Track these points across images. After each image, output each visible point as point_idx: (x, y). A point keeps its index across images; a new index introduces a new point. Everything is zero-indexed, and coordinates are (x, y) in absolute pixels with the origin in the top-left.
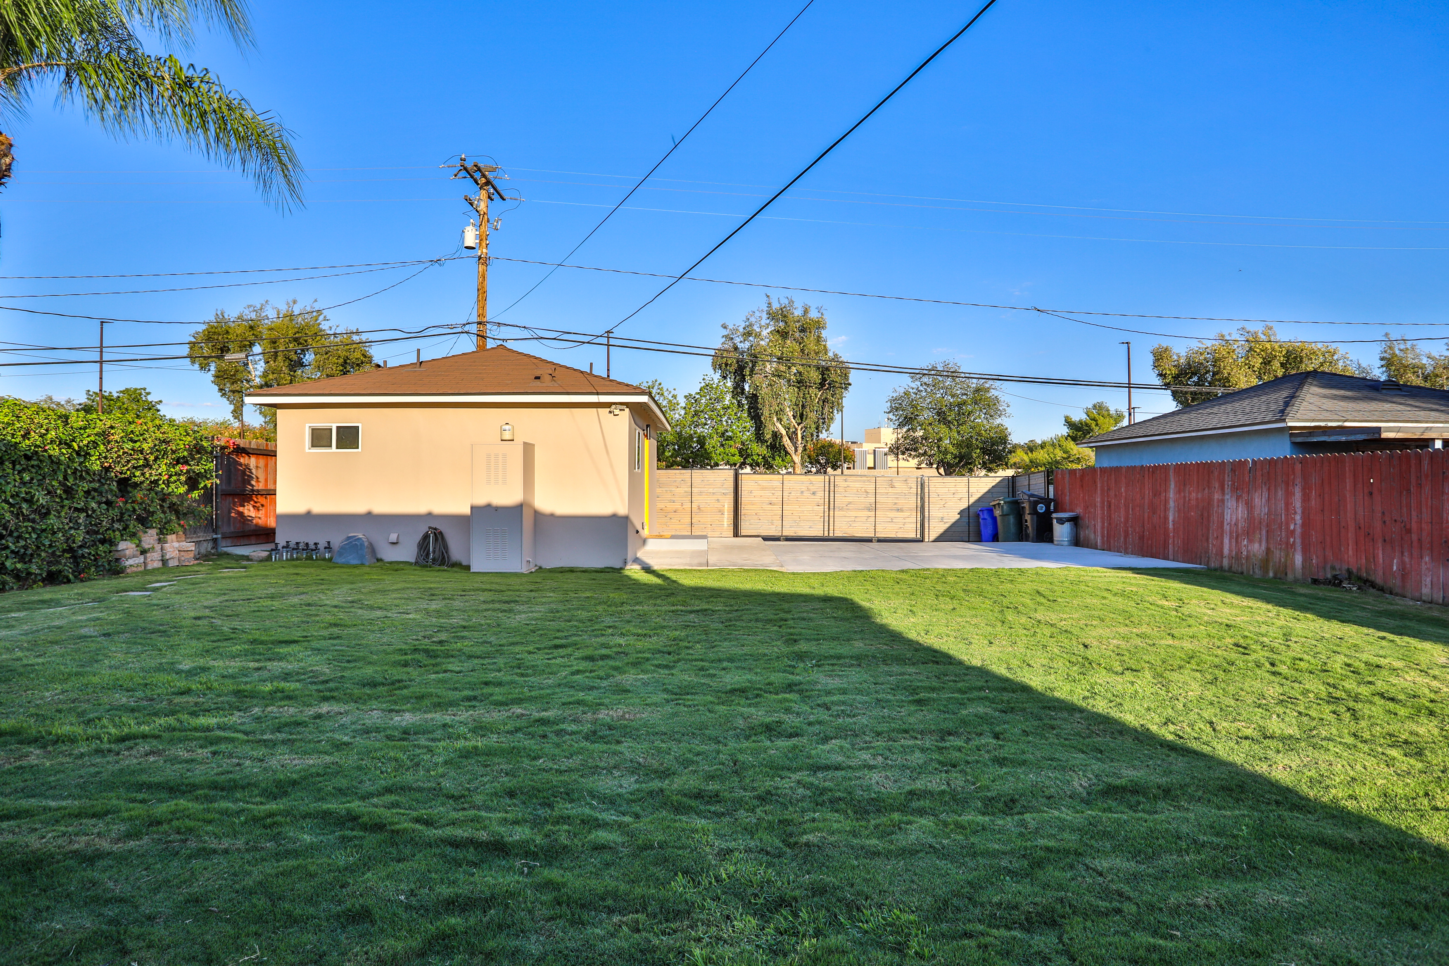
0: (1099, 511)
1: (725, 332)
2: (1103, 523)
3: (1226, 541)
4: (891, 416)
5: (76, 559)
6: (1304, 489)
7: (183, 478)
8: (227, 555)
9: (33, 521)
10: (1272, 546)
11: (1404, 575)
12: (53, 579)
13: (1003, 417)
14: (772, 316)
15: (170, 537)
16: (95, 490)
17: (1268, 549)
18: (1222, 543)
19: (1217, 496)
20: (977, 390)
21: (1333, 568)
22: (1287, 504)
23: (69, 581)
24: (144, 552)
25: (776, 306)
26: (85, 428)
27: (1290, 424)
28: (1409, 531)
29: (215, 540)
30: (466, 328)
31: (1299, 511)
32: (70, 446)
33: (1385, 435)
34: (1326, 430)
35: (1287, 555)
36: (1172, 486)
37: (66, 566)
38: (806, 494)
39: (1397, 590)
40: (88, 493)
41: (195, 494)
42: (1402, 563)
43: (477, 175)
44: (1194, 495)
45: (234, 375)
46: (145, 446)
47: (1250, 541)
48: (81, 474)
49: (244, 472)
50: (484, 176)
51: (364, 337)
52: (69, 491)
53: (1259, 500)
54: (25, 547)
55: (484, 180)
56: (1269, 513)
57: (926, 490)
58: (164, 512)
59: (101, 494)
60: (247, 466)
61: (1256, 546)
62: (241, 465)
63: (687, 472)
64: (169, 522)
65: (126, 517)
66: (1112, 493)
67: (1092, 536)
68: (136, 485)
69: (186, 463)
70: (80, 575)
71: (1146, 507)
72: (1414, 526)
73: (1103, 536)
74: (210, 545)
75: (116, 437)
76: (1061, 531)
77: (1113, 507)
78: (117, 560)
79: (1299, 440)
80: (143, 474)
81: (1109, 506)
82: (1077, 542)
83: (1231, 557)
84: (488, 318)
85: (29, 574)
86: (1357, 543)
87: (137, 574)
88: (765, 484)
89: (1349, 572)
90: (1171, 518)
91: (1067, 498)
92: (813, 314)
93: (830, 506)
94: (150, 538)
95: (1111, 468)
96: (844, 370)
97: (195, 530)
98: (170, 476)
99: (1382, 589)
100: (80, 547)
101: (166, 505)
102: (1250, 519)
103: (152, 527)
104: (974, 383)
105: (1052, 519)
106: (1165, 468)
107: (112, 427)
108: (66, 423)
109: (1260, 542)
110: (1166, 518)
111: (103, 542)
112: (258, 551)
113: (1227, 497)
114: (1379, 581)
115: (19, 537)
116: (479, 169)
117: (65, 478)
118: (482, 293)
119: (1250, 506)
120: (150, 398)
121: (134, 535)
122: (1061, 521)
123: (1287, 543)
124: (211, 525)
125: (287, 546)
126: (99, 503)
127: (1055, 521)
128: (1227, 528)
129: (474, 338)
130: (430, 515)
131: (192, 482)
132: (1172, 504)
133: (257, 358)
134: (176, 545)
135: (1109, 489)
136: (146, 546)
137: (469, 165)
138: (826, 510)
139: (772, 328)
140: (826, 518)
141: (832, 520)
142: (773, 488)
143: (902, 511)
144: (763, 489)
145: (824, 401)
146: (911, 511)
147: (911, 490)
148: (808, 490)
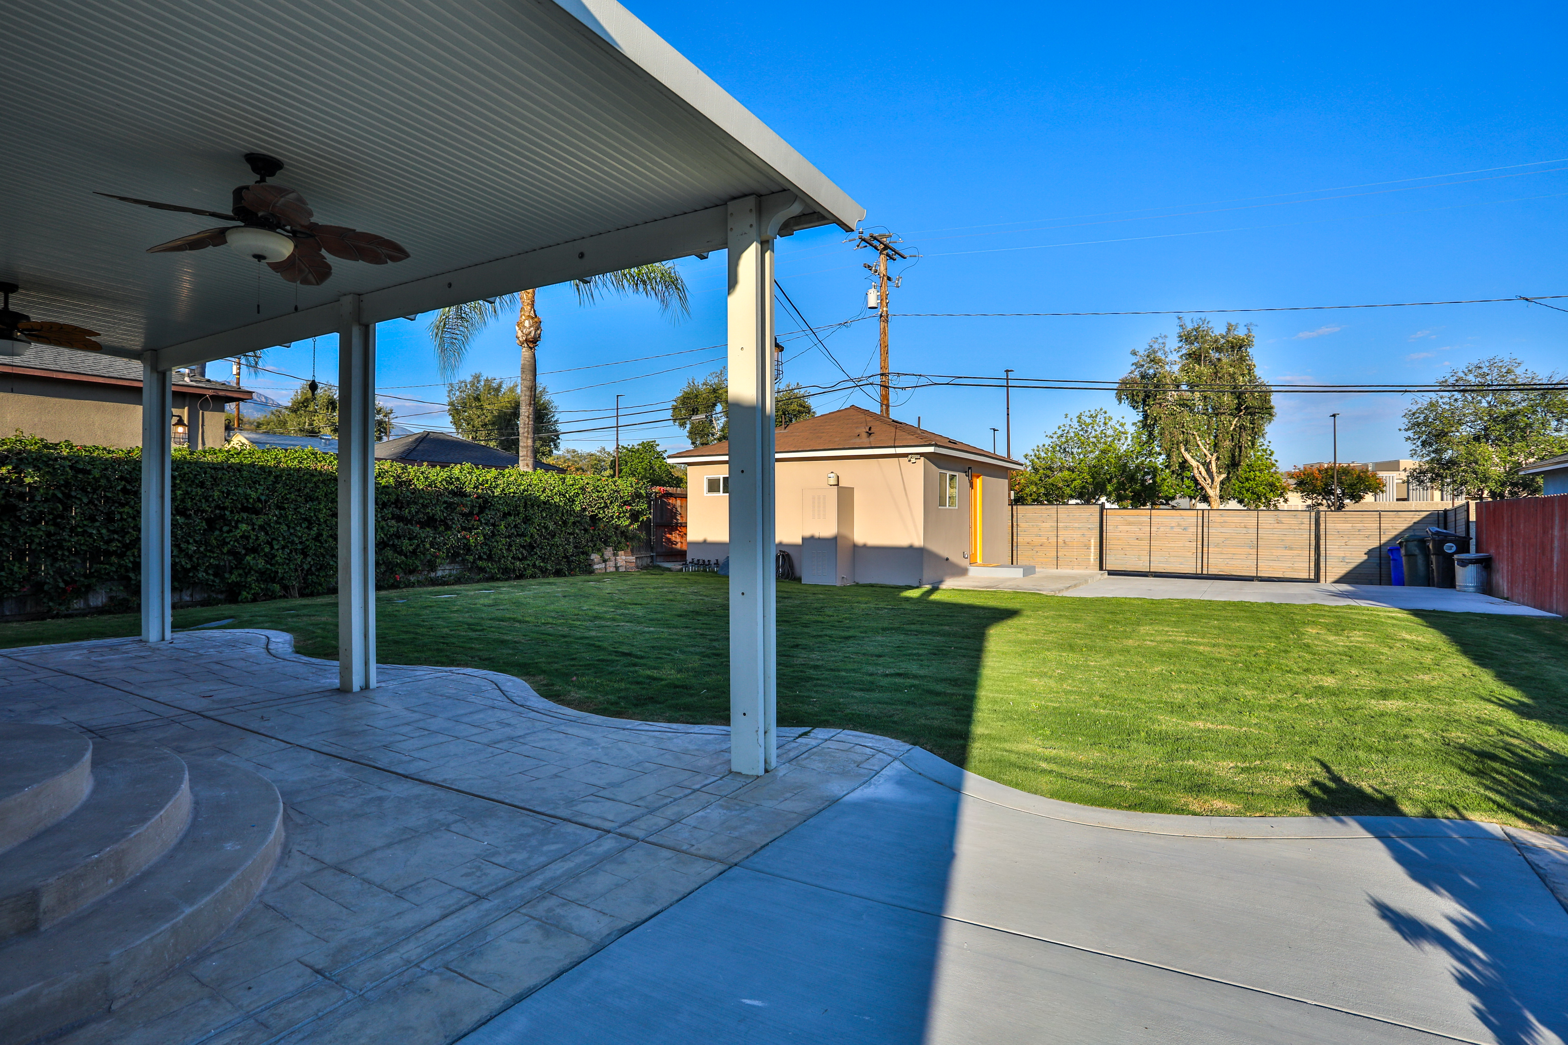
0: (1505, 552)
1: (1134, 359)
2: (1508, 566)
4: (1410, 434)
5: (569, 562)
7: (627, 515)
8: (659, 567)
9: (548, 539)
12: (558, 573)
14: (1186, 338)
15: (621, 553)
16: (578, 522)
23: (565, 576)
24: (605, 561)
25: (1189, 327)
26: (573, 485)
29: (652, 557)
30: (871, 380)
32: (565, 496)
37: (565, 568)
38: (1177, 530)
40: (574, 523)
41: (636, 526)
43: (875, 243)
45: (703, 430)
46: (605, 494)
48: (571, 512)
49: (671, 510)
50: (881, 243)
51: (802, 391)
52: (565, 523)
54: (545, 554)
55: (882, 246)
57: (1322, 526)
58: (617, 536)
59: (581, 524)
60: (674, 506)
62: (669, 504)
63: (1053, 508)
64: (620, 543)
65: (595, 539)
66: (1514, 530)
68: (600, 519)
69: (630, 505)
70: (571, 573)
71: (1538, 547)
73: (1508, 582)
74: (649, 560)
75: (589, 490)
77: (1515, 547)
78: (590, 565)
80: (604, 512)
81: (1512, 546)
84: (891, 370)
85: (547, 569)
87: (600, 574)
88: (1132, 519)
92: (1241, 333)
93: (1203, 543)
94: (608, 552)
96: (1265, 394)
97: (639, 549)
98: (620, 513)
100: (572, 556)
101: (618, 532)
103: (609, 546)
105: (1453, 560)
106: (1552, 501)
107: (588, 484)
108: (564, 483)
110: (1552, 560)
111: (583, 553)
112: (676, 566)
115: (542, 548)
116: (875, 238)
117: (563, 515)
118: (884, 349)
120: (659, 449)
121: (599, 550)
122: (1464, 563)
124: (649, 546)
125: (692, 562)
126: (580, 530)
129: (878, 388)
130: (781, 543)
131: (635, 516)
132: (1556, 543)
133: (719, 415)
134: (624, 557)
135: (1512, 526)
136: (607, 558)
137: (866, 236)
138: (1200, 546)
139: (1184, 351)
140: (1200, 555)
141: (1205, 556)
142: (1140, 523)
143: (1291, 549)
144: (1130, 524)
145: (1241, 428)
146: (1302, 549)
147: (1302, 526)
148: (1179, 525)
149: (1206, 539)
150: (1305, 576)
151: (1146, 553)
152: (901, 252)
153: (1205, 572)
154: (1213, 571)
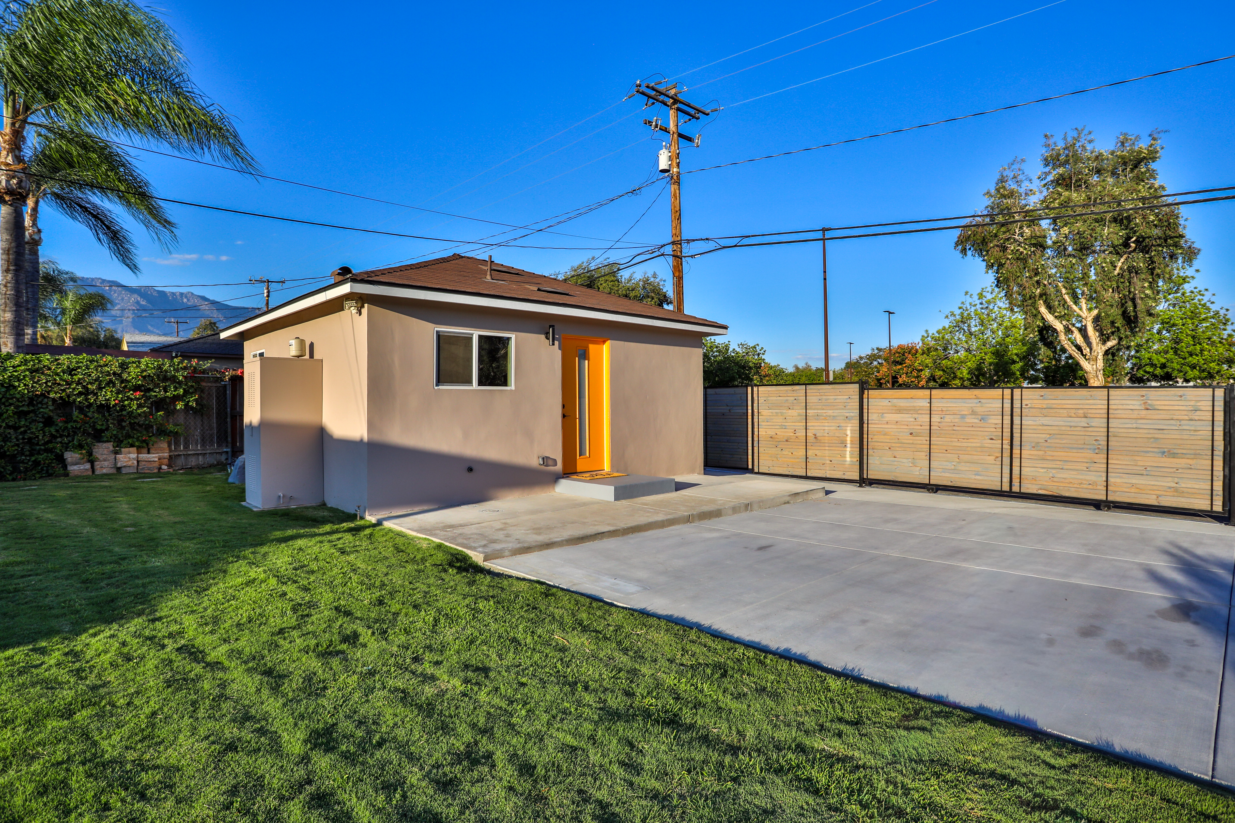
5: (15, 464)
38: (971, 420)
55: (672, 101)
63: (801, 388)
84: (684, 236)
93: (1013, 441)
134: (134, 456)
138: (1007, 447)
139: (1050, 178)
140: (1007, 461)
141: (1016, 463)
142: (915, 410)
143: (1174, 455)
144: (900, 411)
145: (1130, 272)
146: (1196, 455)
147: (1197, 415)
148: (974, 413)
149: (1017, 435)
150: (1203, 504)
151: (924, 455)
152: (703, 109)
153: (1016, 489)
154: (1029, 488)
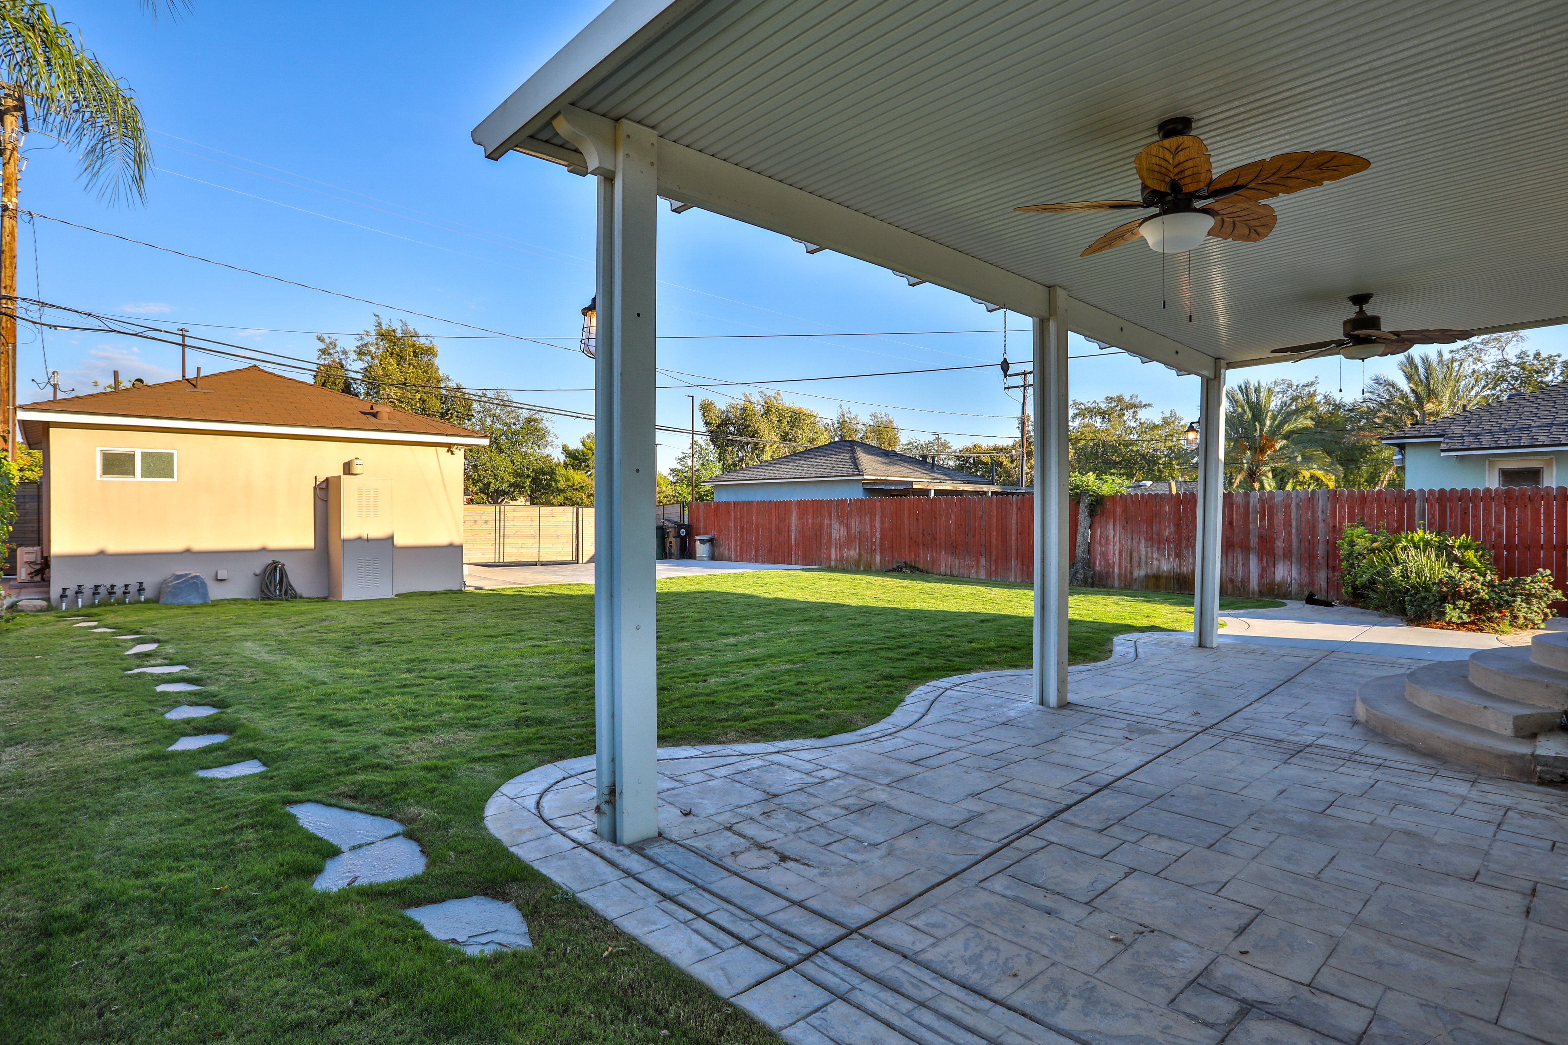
0: (733, 534)
2: (736, 542)
3: (833, 550)
6: (881, 517)
10: (862, 552)
11: (933, 562)
13: (549, 447)
17: (860, 553)
18: (830, 552)
19: (826, 522)
20: (530, 420)
21: (897, 562)
22: (872, 526)
27: (866, 477)
28: (935, 539)
31: (878, 530)
33: (915, 486)
34: (886, 482)
35: (871, 557)
36: (794, 515)
38: (479, 523)
39: (929, 571)
42: (932, 557)
44: (810, 521)
47: (849, 549)
53: (854, 524)
56: (860, 532)
57: (580, 518)
61: (853, 552)
66: (744, 520)
67: (726, 552)
71: (773, 529)
72: (938, 536)
73: (736, 552)
76: (702, 550)
77: (745, 530)
79: (868, 487)
81: (742, 530)
82: (713, 557)
83: (836, 560)
86: (910, 547)
89: (906, 563)
90: (793, 537)
91: (702, 524)
93: (501, 534)
95: (744, 502)
99: (922, 571)
102: (849, 535)
104: (525, 414)
105: (692, 540)
106: (789, 503)
109: (855, 549)
110: (789, 537)
113: (833, 522)
114: (921, 567)
119: (848, 527)
122: (701, 542)
123: (871, 549)
127: (698, 543)
128: (833, 541)
130: (264, 550)
132: (794, 527)
135: (741, 517)
138: (497, 538)
141: (502, 547)
146: (568, 537)
153: (502, 560)
154: (508, 559)
